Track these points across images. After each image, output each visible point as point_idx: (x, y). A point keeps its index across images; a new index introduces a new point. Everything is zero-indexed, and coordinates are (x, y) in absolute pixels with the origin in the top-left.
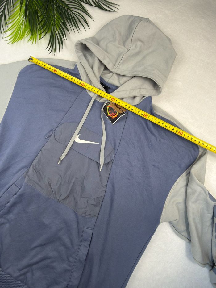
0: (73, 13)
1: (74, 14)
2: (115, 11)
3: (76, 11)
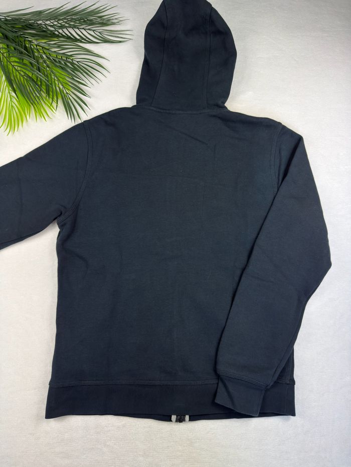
0: (77, 62)
1: (79, 61)
2: (130, 39)
3: (79, 58)
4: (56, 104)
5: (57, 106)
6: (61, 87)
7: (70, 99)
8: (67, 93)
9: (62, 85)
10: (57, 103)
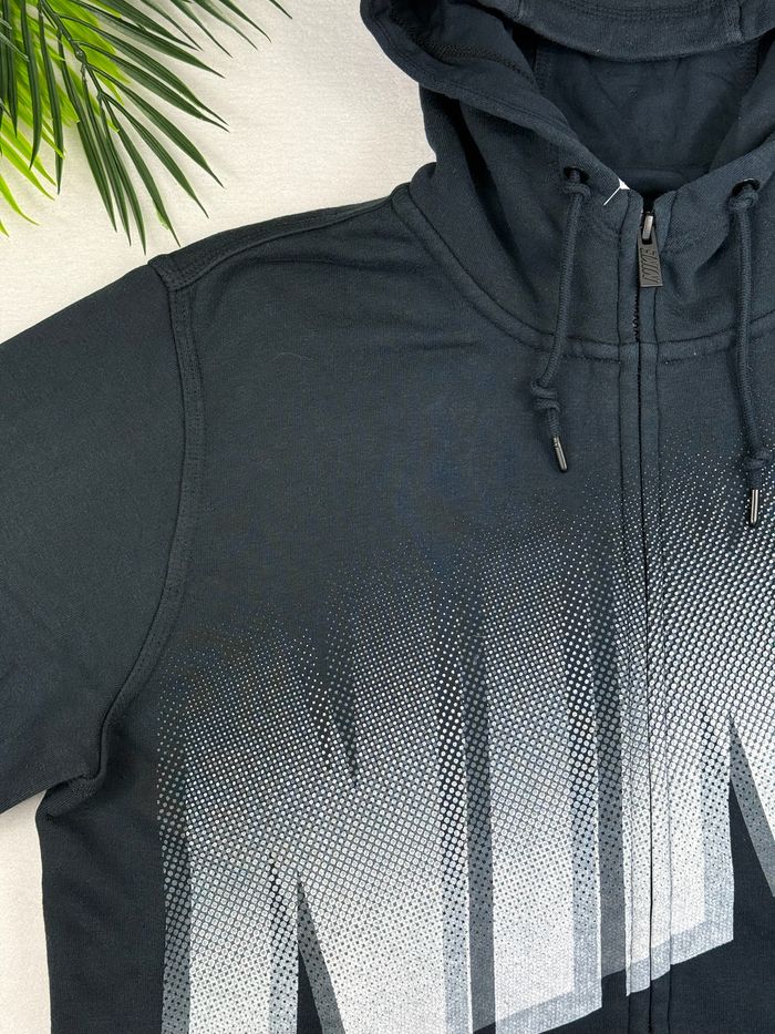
4: (53, 151)
5: (59, 161)
6: (74, 64)
7: (117, 124)
8: (104, 97)
9: (82, 58)
10: (59, 144)
